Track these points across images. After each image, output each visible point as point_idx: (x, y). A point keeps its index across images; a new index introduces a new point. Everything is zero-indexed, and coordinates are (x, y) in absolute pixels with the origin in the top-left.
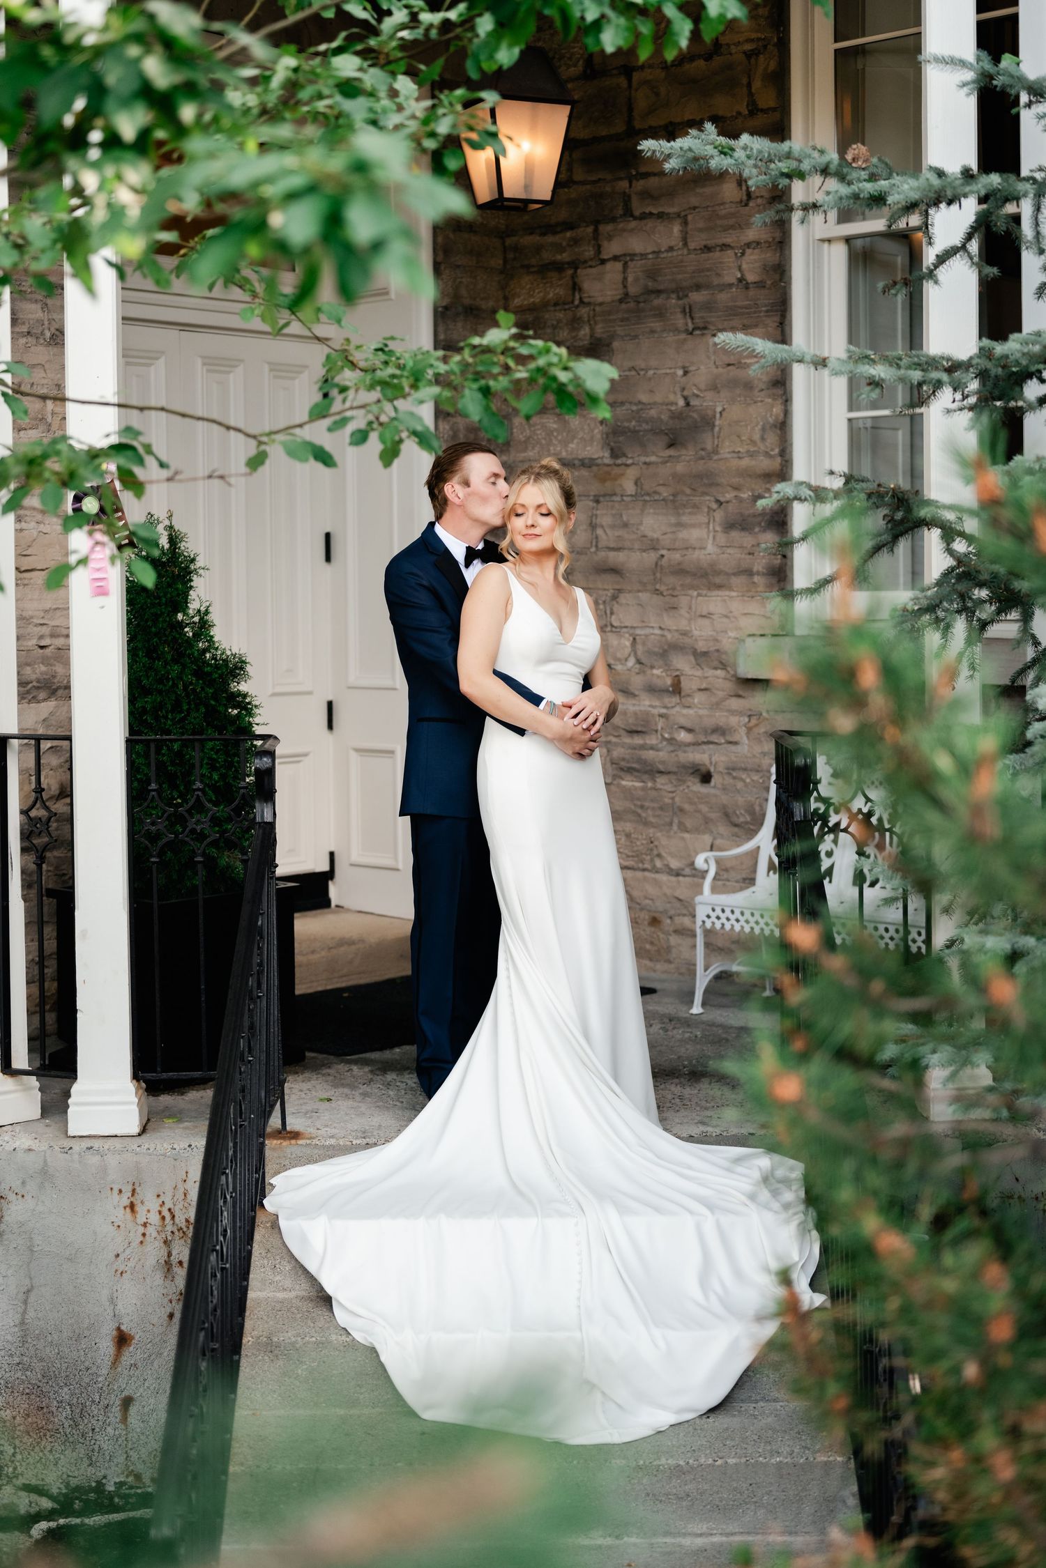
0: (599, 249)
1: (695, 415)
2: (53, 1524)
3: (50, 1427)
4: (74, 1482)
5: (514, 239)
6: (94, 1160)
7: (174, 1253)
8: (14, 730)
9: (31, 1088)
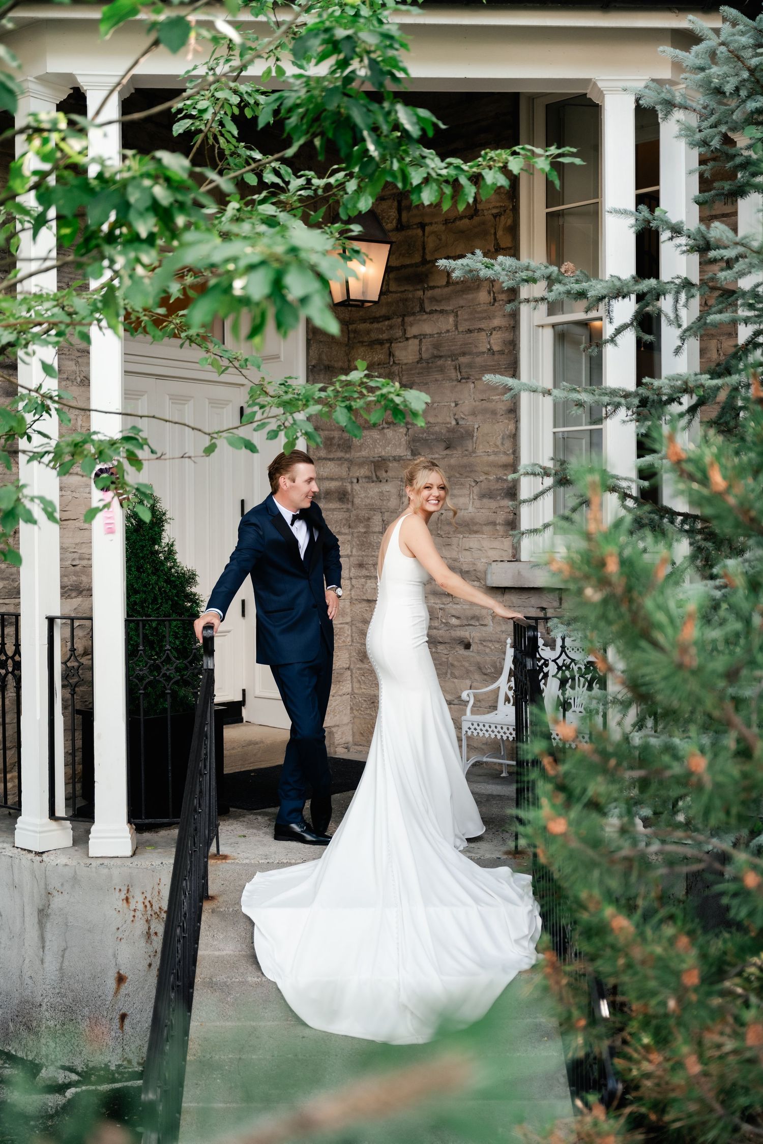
0: (405, 331)
1: (462, 430)
3: (77, 1031)
4: (91, 1065)
5: (354, 326)
6: (105, 871)
7: (153, 928)
8: (58, 614)
9: (67, 828)
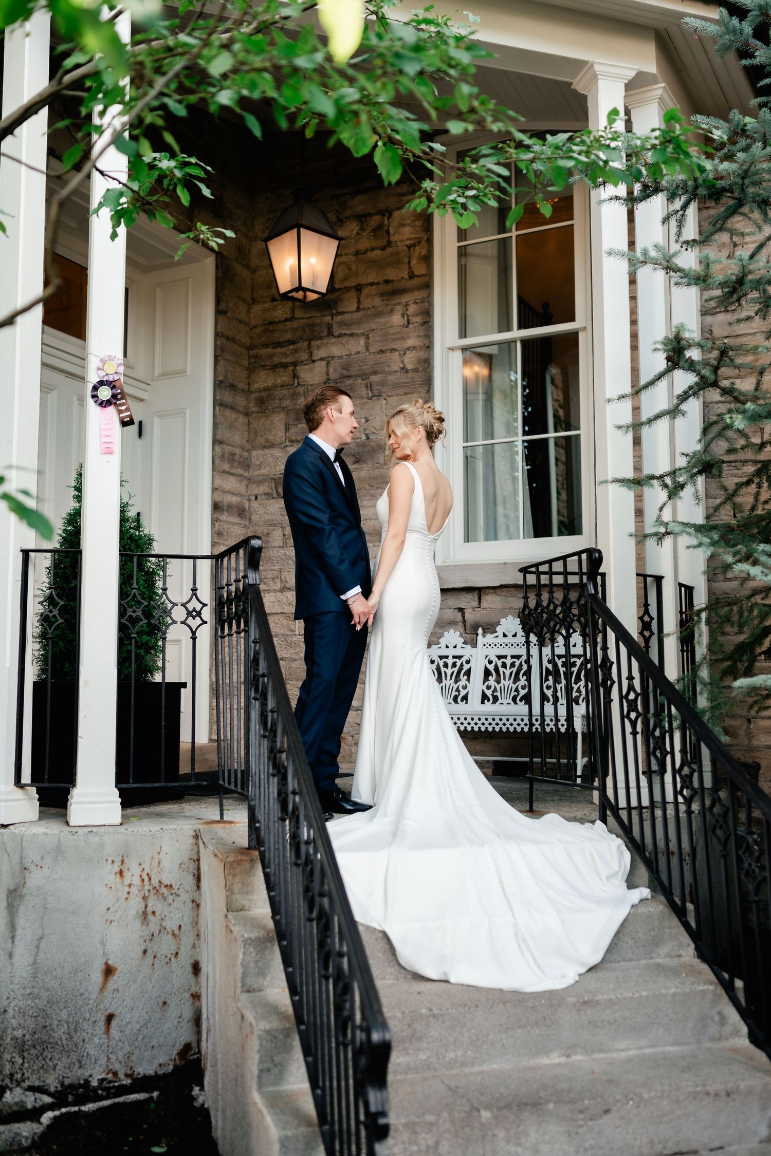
0: (311, 354)
2: (57, 1113)
3: (51, 1040)
4: (67, 1082)
5: (255, 351)
6: (95, 839)
7: (149, 905)
9: (33, 798)
